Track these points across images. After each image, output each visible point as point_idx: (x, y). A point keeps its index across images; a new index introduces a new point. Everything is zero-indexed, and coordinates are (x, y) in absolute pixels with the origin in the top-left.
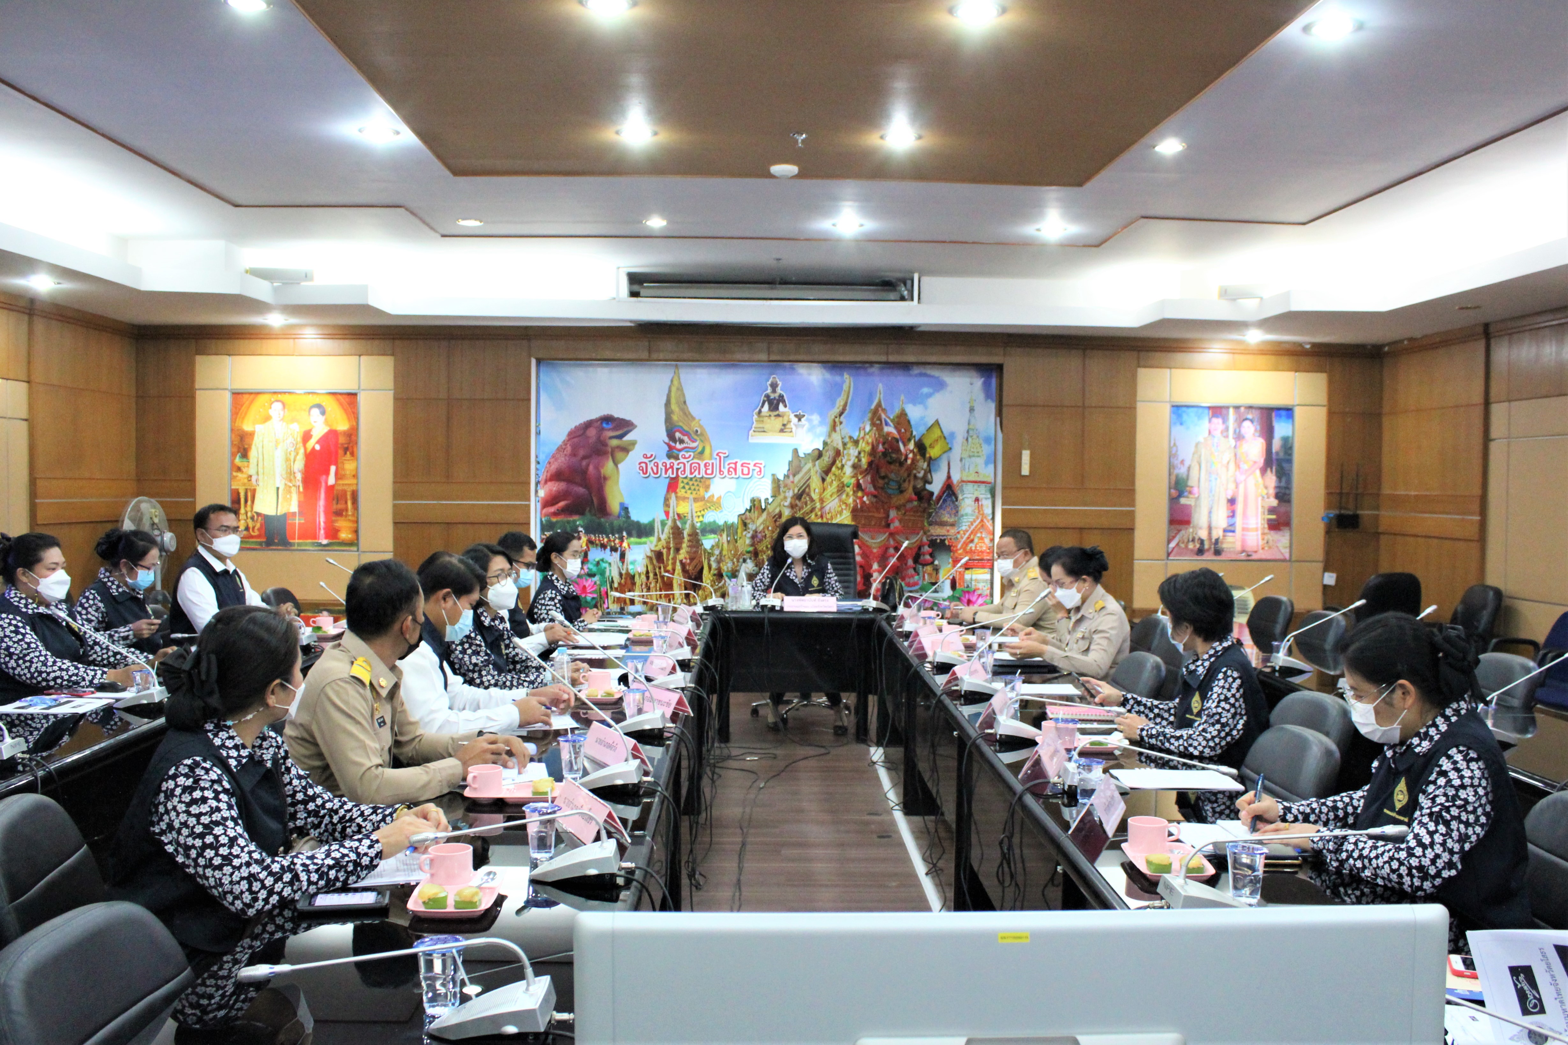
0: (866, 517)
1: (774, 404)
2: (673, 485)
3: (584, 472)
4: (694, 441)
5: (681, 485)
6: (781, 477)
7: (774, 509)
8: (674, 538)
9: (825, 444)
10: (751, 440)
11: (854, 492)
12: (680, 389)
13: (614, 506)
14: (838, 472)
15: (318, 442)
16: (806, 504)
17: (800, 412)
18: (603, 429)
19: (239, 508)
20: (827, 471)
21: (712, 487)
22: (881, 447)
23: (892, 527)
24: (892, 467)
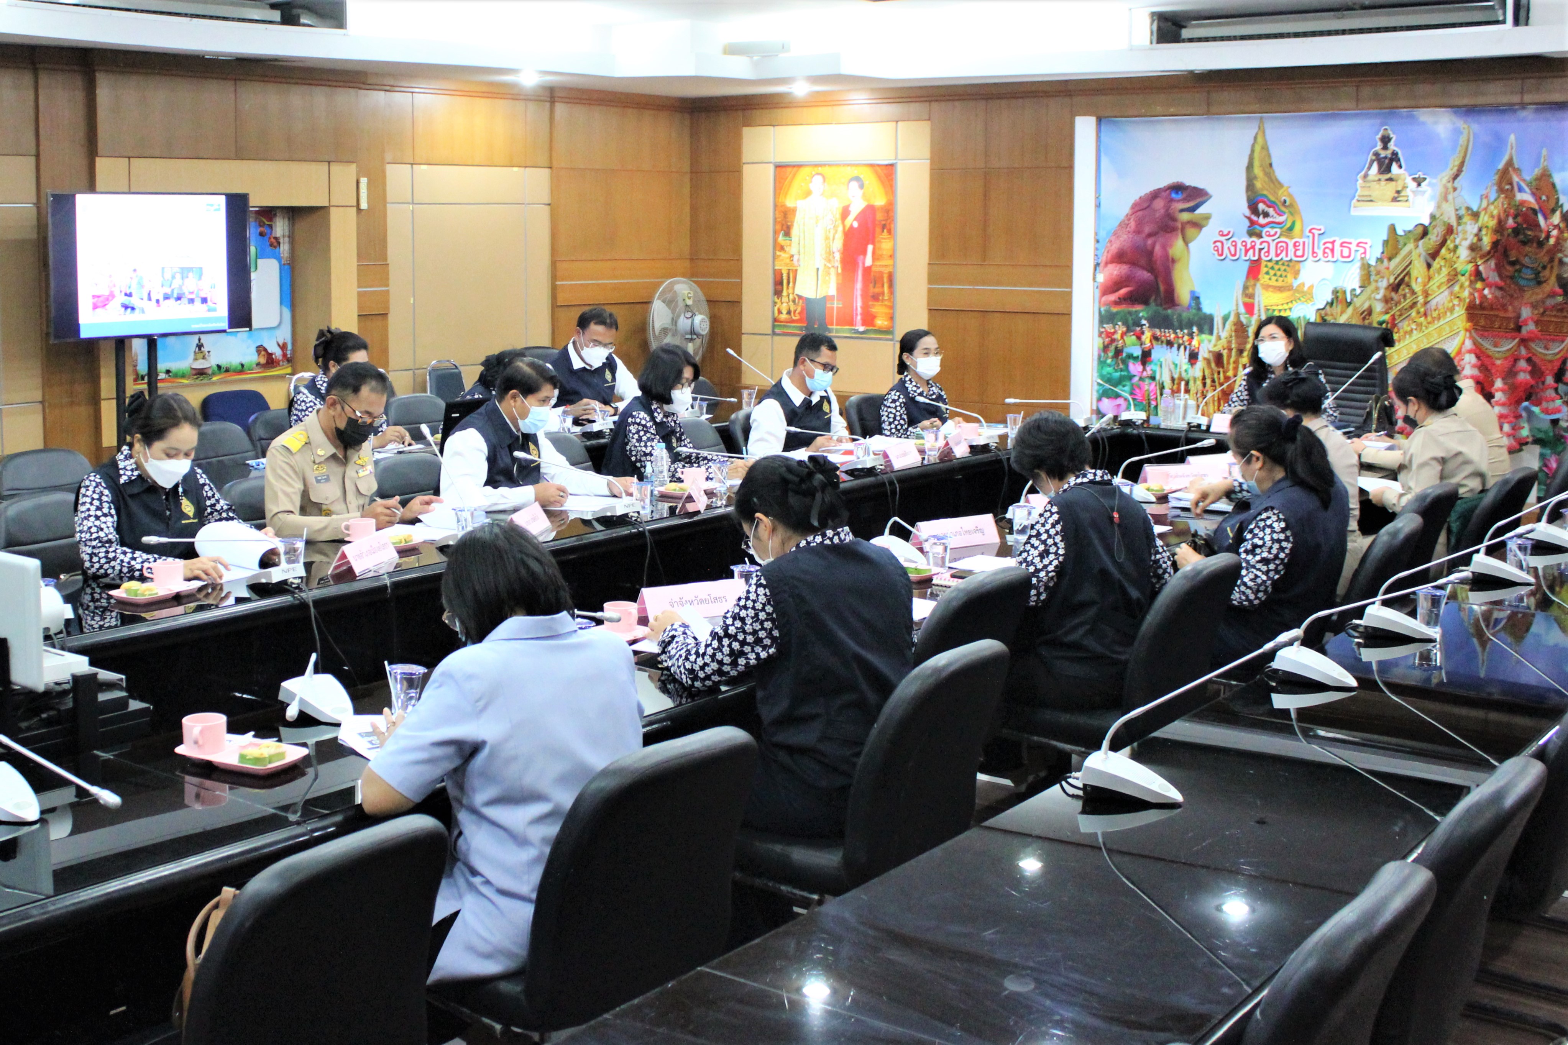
0: (1486, 317)
1: (1386, 164)
2: (1254, 270)
3: (1150, 253)
4: (1280, 214)
5: (1264, 270)
6: (1373, 262)
7: (1361, 303)
8: (1237, 337)
9: (1433, 217)
10: (1354, 212)
11: (1471, 282)
12: (1265, 148)
13: (1183, 294)
14: (1449, 256)
15: (855, 219)
16: (1405, 296)
17: (1420, 174)
18: (1172, 200)
19: (782, 291)
20: (1434, 255)
21: (1302, 273)
22: (1510, 222)
23: (1524, 330)
24: (1528, 249)
